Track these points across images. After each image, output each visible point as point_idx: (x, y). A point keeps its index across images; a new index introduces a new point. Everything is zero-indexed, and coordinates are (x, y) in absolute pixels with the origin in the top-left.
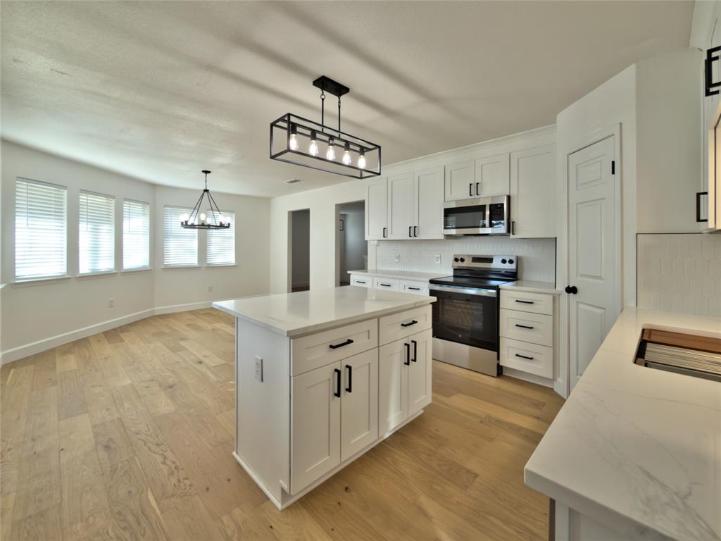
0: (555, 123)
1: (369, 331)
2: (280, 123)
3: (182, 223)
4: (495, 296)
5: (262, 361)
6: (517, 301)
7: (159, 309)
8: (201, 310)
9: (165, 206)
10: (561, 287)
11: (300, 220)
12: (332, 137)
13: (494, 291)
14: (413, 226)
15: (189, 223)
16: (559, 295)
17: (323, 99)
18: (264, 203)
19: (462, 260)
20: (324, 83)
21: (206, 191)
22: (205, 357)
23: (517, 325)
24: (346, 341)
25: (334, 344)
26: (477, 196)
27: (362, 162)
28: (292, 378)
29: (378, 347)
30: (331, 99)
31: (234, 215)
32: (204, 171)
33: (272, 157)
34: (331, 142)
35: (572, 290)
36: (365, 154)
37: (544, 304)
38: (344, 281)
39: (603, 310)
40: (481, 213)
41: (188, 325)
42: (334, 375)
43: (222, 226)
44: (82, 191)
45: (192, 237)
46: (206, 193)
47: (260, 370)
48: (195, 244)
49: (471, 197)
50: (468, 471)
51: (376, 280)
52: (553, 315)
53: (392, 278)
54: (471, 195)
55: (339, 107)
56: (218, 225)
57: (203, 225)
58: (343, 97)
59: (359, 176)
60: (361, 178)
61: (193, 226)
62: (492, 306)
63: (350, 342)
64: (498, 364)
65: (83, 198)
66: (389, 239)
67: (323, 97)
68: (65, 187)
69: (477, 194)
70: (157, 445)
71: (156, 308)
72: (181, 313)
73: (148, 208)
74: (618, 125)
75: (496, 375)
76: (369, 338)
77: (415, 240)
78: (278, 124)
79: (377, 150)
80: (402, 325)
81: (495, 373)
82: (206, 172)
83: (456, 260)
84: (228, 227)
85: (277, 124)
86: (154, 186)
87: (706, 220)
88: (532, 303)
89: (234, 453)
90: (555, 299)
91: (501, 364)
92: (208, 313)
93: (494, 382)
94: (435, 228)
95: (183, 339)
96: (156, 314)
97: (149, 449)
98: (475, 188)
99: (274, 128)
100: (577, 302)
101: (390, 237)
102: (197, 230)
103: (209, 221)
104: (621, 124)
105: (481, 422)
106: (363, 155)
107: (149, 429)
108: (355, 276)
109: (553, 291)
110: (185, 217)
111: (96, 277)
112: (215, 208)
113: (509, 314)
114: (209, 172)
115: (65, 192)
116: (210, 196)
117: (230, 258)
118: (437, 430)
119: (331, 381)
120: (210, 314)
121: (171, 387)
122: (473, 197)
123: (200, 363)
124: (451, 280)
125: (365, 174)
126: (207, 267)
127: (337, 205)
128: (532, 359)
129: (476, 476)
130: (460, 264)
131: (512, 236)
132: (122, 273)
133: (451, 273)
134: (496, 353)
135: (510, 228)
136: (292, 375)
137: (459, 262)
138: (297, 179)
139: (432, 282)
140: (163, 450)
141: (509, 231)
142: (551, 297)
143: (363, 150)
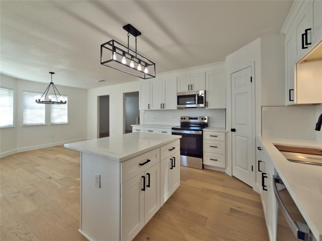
0: (225, 60)
1: (156, 154)
2: (107, 46)
3: (36, 101)
4: (201, 134)
5: (100, 176)
6: (211, 136)
7: (19, 149)
8: (47, 148)
9: (24, 91)
10: (229, 129)
11: (104, 101)
12: (132, 56)
13: (201, 132)
14: (162, 103)
15: (41, 101)
16: (227, 132)
17: (128, 36)
18: (84, 91)
19: (184, 119)
20: (129, 28)
21: (52, 83)
22: (53, 174)
23: (211, 146)
24: (146, 161)
25: (142, 163)
26: (191, 90)
27: (146, 71)
28: (121, 185)
29: (160, 162)
30: (132, 37)
31: (67, 97)
32: (50, 73)
33: (102, 63)
34: (132, 59)
35: (233, 130)
36: (148, 67)
37: (221, 136)
38: (128, 130)
39: (247, 138)
40: (194, 98)
41: (40, 157)
42: (141, 179)
43: (61, 103)
45: (41, 108)
46: (51, 85)
47: (98, 181)
48: (43, 113)
49: (189, 91)
50: (203, 217)
51: (146, 129)
52: (225, 141)
53: (154, 128)
54: (189, 90)
55: (136, 42)
56: (60, 101)
57: (50, 101)
58: (138, 37)
59: (144, 78)
60: (145, 79)
61: (43, 102)
62: (200, 138)
63: (149, 161)
64: (203, 164)
66: (151, 109)
67: (128, 35)
69: (192, 90)
70: (26, 234)
72: (34, 151)
74: (253, 62)
75: (202, 169)
76: (156, 158)
77: (164, 110)
78: (106, 46)
79: (154, 65)
80: (169, 150)
81: (201, 168)
82: (52, 73)
83: (182, 119)
84: (65, 103)
85: (104, 46)
86: (16, 79)
87: (293, 100)
88: (216, 136)
89: (80, 230)
90: (226, 134)
91: (204, 164)
93: (201, 172)
94: (173, 104)
95: (37, 165)
96: (17, 152)
97: (20, 238)
98: (191, 87)
99: (103, 48)
100: (236, 135)
101: (152, 109)
102: (44, 104)
103: (53, 100)
104: (254, 62)
105: (202, 191)
106: (147, 67)
107: (19, 225)
108: (135, 128)
109: (224, 131)
110: (39, 97)
112: (57, 93)
113: (207, 141)
114: (54, 73)
116: (54, 86)
117: (64, 119)
118: (184, 199)
119: (140, 183)
120: (53, 150)
121: (32, 195)
122: (190, 91)
123: (50, 178)
124: (180, 127)
125: (147, 76)
126: (50, 125)
127: (124, 93)
128: (217, 160)
129: (207, 218)
130: (183, 120)
131: (206, 108)
133: (180, 125)
134: (202, 159)
135: (206, 105)
136: (121, 183)
137: (183, 119)
138: (104, 80)
139: (173, 129)
140: (30, 237)
141: (205, 106)
142: (224, 133)
143: (147, 65)
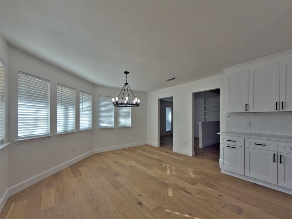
7: (97, 150)
9: (99, 96)
21: (126, 84)
32: (125, 72)
44: (59, 84)
65: (59, 88)
68: (49, 81)
71: (94, 150)
72: (107, 152)
73: (91, 96)
86: (94, 85)
92: (121, 153)
96: (95, 153)
101: (251, 110)
111: (66, 134)
114: (128, 73)
115: (49, 84)
117: (129, 123)
126: (118, 128)
132: (79, 132)
